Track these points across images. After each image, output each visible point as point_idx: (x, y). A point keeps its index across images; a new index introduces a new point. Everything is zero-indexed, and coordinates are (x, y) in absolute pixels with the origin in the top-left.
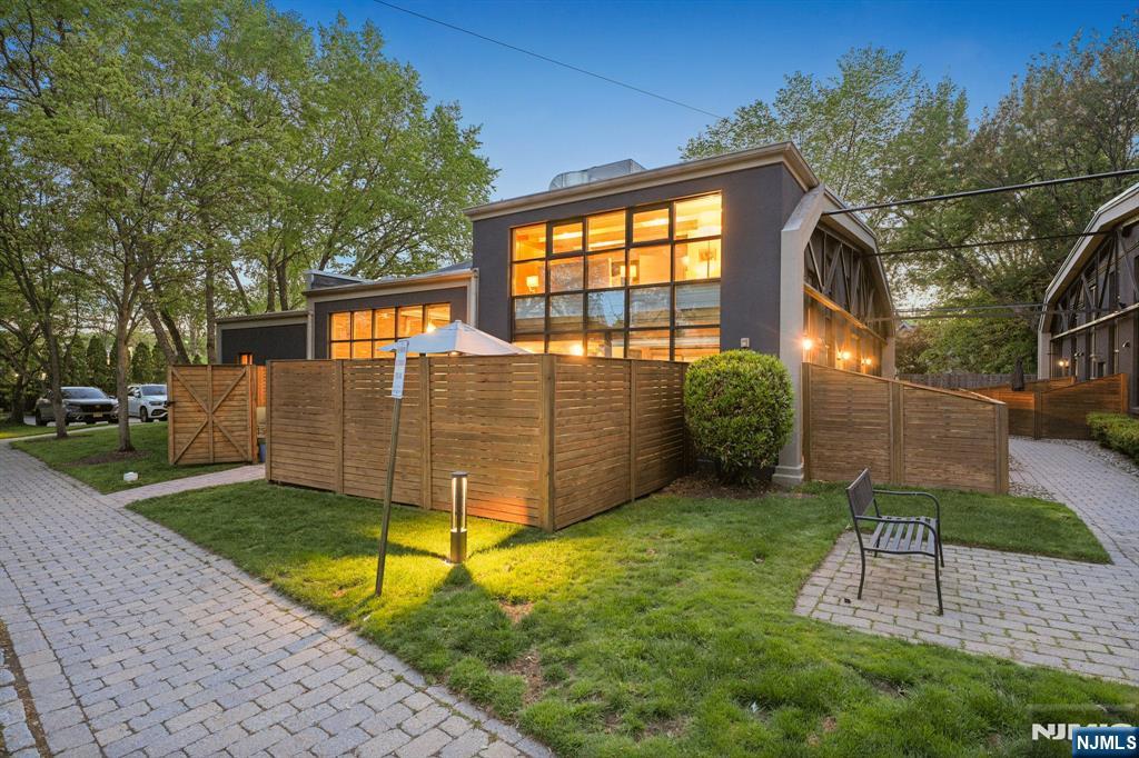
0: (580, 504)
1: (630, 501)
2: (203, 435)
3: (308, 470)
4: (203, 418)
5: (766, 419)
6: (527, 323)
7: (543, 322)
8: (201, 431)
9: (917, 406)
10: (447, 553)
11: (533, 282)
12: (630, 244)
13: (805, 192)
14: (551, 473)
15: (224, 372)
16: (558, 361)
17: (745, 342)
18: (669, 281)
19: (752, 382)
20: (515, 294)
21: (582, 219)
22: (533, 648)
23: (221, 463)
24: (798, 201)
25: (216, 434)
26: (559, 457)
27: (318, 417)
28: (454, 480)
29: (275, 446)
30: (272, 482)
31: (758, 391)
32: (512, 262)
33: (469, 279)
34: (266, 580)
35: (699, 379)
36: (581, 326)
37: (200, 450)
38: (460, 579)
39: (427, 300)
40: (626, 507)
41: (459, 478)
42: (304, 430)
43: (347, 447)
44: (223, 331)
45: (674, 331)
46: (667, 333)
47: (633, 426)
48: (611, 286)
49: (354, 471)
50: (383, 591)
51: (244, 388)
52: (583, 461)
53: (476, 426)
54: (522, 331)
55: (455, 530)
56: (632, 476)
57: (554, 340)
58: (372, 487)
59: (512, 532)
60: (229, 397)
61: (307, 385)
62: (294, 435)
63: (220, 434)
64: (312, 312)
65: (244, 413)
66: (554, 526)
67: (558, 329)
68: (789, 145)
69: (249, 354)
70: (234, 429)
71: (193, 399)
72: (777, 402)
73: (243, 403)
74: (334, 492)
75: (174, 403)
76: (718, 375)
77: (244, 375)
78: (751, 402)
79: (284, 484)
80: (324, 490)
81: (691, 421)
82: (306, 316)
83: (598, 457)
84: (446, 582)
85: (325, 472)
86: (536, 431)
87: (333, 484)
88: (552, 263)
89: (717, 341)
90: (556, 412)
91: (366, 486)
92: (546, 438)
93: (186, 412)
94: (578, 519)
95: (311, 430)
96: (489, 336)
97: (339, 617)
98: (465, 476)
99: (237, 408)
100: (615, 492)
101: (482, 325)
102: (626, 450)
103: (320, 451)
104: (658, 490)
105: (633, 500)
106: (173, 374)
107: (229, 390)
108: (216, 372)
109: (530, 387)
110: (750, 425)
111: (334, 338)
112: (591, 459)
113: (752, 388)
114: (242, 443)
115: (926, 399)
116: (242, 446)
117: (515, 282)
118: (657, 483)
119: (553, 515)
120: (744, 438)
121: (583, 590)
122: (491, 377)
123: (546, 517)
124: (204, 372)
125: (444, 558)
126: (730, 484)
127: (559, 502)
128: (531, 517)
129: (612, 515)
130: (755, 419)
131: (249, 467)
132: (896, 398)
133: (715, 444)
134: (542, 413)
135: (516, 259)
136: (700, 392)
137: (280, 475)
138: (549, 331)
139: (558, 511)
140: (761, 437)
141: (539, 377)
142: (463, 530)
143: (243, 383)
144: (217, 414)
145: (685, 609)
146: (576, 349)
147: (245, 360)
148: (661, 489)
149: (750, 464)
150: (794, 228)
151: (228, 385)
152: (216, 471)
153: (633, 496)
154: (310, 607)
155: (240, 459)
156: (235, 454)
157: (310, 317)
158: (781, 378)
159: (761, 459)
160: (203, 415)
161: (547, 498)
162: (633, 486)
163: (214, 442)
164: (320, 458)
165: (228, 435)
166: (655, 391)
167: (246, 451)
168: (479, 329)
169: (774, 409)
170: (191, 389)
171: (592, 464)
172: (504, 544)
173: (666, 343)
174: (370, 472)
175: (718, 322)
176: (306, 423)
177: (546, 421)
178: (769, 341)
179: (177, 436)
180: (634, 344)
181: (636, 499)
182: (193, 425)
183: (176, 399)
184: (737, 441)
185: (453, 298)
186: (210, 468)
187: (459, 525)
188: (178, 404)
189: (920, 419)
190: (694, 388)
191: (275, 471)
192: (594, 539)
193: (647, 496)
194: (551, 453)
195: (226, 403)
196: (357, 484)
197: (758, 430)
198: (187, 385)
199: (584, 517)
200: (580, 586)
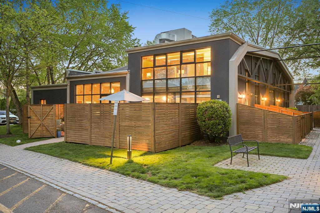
0: (163, 146)
1: (179, 146)
2: (39, 128)
3: (79, 138)
4: (39, 122)
5: (221, 121)
6: (147, 89)
7: (152, 89)
8: (39, 127)
9: (270, 117)
10: (126, 157)
11: (149, 75)
12: (181, 63)
13: (240, 45)
14: (154, 136)
15: (46, 107)
16: (156, 104)
17: (218, 96)
18: (194, 76)
19: (217, 110)
20: (143, 79)
21: (165, 54)
22: (150, 171)
23: (45, 138)
24: (237, 49)
25: (43, 128)
26: (156, 132)
27: (83, 121)
28: (128, 137)
29: (67, 131)
30: (66, 142)
31: (218, 112)
32: (142, 68)
33: (127, 74)
34: (80, 163)
35: (201, 109)
36: (165, 91)
37: (38, 133)
38: (130, 162)
39: (112, 80)
40: (178, 148)
41: (129, 136)
42: (78, 125)
43: (92, 131)
44: (34, 91)
45: (196, 92)
46: (194, 93)
47: (180, 123)
48: (175, 77)
49: (95, 138)
50: (112, 163)
51: (52, 112)
52: (164, 133)
53: (133, 123)
54: (145, 92)
55: (128, 151)
56: (180, 139)
57: (157, 95)
58: (101, 142)
59: (144, 153)
60: (47, 116)
61: (78, 111)
62: (74, 127)
63: (45, 128)
64: (69, 85)
65: (52, 121)
66: (155, 151)
67: (158, 91)
68: (231, 33)
69: (44, 100)
70: (49, 126)
71: (36, 116)
72: (225, 116)
73: (52, 117)
74: (88, 144)
75: (30, 117)
76: (207, 108)
77: (53, 108)
78: (217, 116)
79: (70, 143)
80: (85, 144)
81: (199, 122)
82: (67, 86)
83: (169, 132)
84: (127, 162)
85: (85, 139)
86: (150, 124)
87: (88, 142)
88: (155, 69)
89: (210, 96)
90: (156, 119)
91: (98, 142)
92: (153, 126)
93: (34, 120)
94: (162, 150)
95: (80, 125)
96: (134, 94)
97: (103, 168)
98: (131, 136)
99: (50, 119)
100: (174, 144)
101: (131, 91)
102: (178, 131)
103: (82, 132)
104: (189, 144)
105: (180, 146)
106: (30, 108)
107: (48, 113)
108: (43, 107)
109: (148, 112)
110: (216, 123)
111: (77, 94)
112: (166, 133)
113: (217, 112)
114: (52, 131)
115: (273, 115)
116: (52, 132)
117: (143, 75)
118: (188, 142)
119: (155, 148)
120: (214, 127)
121: (162, 163)
122: (137, 109)
123: (153, 149)
124: (40, 107)
125: (125, 158)
126: (212, 142)
127: (157, 145)
128: (149, 149)
129: (173, 150)
130: (217, 121)
131: (54, 139)
132: (264, 115)
133: (206, 129)
134: (151, 119)
135: (143, 67)
136: (201, 113)
137: (69, 140)
138: (154, 92)
139: (157, 147)
140: (220, 127)
141: (151, 109)
142: (131, 151)
143: (52, 111)
144: (44, 121)
145: (186, 165)
146: (163, 99)
147: (43, 102)
148: (191, 144)
149: (217, 135)
150: (233, 60)
151: (48, 111)
152: (45, 140)
153: (180, 145)
154: (94, 167)
155: (51, 136)
156: (50, 134)
157: (68, 86)
158: (227, 108)
159: (221, 134)
160: (39, 121)
161: (153, 143)
162: (180, 143)
163: (43, 131)
164: (83, 134)
165: (48, 128)
166: (188, 113)
167: (53, 134)
168: (130, 92)
169: (224, 118)
170: (35, 113)
171: (167, 134)
172: (141, 155)
173: (194, 96)
174: (100, 138)
175: (210, 90)
176: (79, 123)
177: (153, 121)
178: (225, 96)
179: (31, 128)
180: (183, 97)
181: (181, 146)
182: (36, 125)
183: (31, 116)
184: (212, 128)
185: (121, 80)
186: (41, 139)
187: (129, 149)
188: (31, 118)
189: (271, 121)
190: (199, 112)
191: (67, 139)
192: (166, 155)
193: (185, 145)
194: (154, 131)
195: (47, 117)
196: (95, 141)
197: (219, 125)
198: (34, 111)
199: (165, 150)
200: (162, 162)
